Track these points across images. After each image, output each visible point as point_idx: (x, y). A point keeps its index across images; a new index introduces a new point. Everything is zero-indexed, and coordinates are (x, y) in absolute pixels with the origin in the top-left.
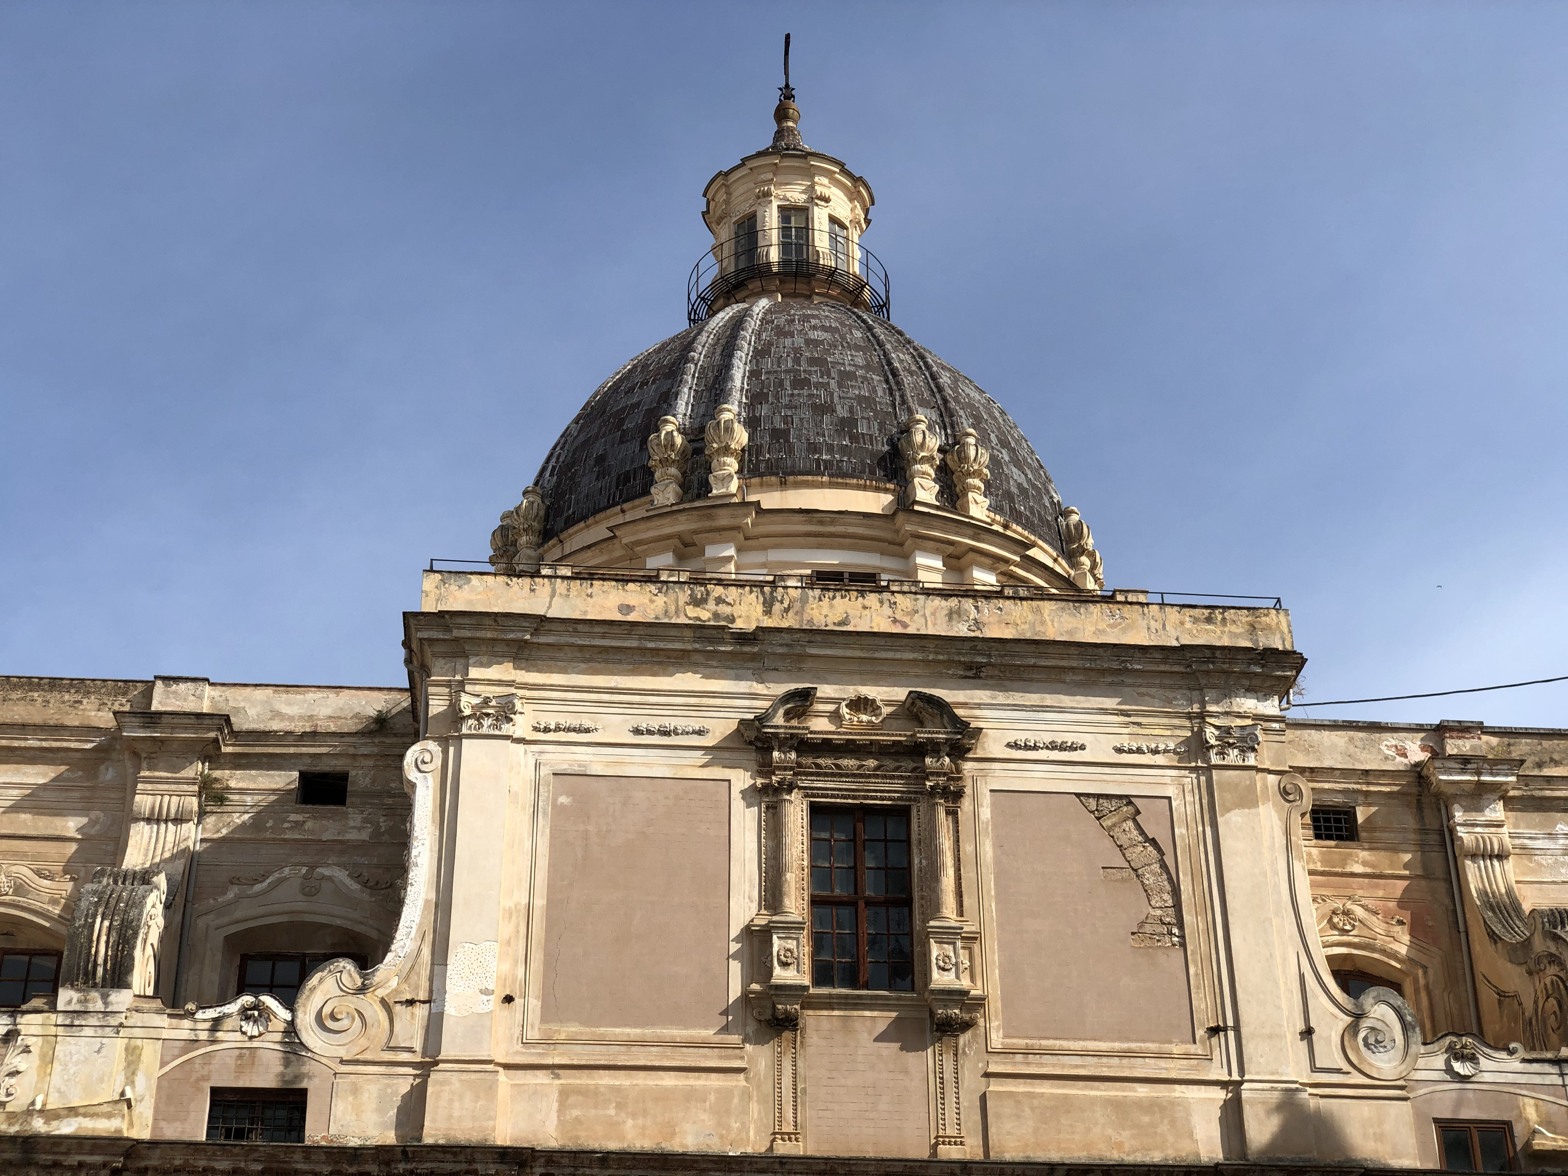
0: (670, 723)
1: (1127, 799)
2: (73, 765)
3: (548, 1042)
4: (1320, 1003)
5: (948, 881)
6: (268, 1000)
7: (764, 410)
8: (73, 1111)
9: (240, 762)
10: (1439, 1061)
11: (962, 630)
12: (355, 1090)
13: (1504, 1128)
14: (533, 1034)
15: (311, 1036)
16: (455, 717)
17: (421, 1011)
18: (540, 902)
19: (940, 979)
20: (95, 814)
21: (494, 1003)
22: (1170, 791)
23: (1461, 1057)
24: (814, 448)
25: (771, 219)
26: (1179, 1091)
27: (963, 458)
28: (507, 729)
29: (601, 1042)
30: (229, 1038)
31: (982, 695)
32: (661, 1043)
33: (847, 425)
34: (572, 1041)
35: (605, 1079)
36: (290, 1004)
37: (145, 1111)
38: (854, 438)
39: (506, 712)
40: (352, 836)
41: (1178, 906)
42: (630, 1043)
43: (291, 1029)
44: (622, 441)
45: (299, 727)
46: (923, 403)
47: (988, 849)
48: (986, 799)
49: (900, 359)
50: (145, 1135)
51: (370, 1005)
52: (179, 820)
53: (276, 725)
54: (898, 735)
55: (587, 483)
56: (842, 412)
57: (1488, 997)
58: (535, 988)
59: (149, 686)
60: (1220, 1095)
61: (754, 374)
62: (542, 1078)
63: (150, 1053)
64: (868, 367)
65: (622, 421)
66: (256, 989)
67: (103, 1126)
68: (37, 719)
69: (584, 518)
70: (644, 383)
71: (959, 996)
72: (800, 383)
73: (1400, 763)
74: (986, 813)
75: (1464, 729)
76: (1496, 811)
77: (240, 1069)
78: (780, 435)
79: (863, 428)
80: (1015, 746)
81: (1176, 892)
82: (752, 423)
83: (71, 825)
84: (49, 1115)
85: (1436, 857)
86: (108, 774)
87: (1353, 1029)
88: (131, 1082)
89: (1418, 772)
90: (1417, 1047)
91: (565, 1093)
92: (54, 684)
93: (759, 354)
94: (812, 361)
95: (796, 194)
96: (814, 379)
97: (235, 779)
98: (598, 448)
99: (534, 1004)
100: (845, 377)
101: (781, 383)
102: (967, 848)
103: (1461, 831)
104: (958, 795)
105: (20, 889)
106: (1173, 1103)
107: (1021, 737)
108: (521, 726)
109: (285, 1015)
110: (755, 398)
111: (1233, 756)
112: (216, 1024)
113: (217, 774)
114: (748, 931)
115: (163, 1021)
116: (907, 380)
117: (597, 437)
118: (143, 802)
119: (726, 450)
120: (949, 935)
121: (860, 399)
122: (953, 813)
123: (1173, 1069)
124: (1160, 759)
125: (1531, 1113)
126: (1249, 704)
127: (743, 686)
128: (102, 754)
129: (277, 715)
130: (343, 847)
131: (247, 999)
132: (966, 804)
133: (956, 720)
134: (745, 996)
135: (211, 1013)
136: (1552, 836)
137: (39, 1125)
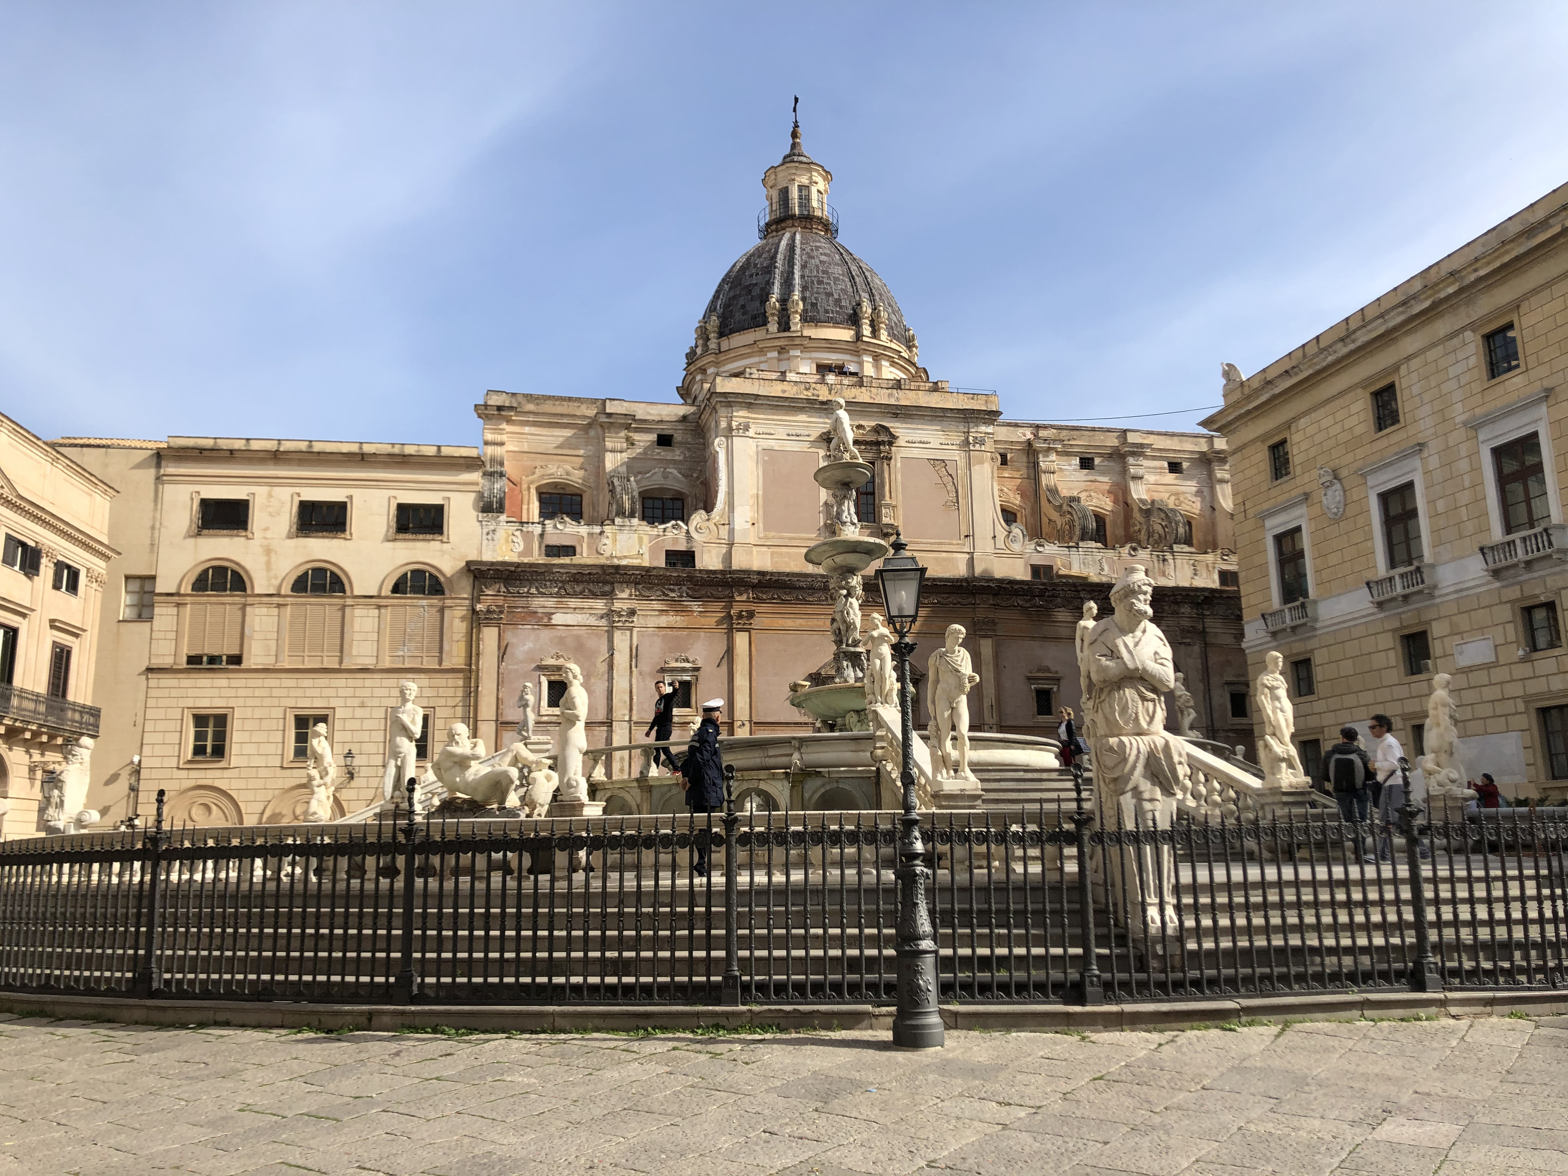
0: (799, 432)
1: (943, 461)
2: (579, 429)
3: (766, 538)
4: (998, 527)
5: (887, 488)
6: (680, 522)
7: (808, 294)
8: (625, 557)
9: (637, 430)
10: (1033, 547)
11: (893, 402)
12: (709, 552)
13: (1051, 567)
14: (762, 535)
15: (694, 534)
16: (730, 429)
17: (727, 527)
18: (761, 493)
19: (885, 520)
20: (590, 447)
21: (749, 525)
22: (957, 458)
23: (1040, 545)
24: (827, 312)
25: (794, 193)
26: (955, 555)
27: (879, 316)
28: (747, 434)
29: (782, 538)
30: (669, 535)
31: (898, 425)
32: (801, 539)
33: (838, 301)
34: (773, 537)
35: (784, 550)
36: (687, 525)
37: (646, 557)
38: (841, 307)
39: (747, 428)
40: (677, 458)
41: (957, 496)
42: (791, 539)
43: (688, 532)
44: (752, 300)
45: (657, 418)
46: (864, 291)
47: (899, 477)
48: (899, 460)
49: (854, 268)
50: (647, 565)
51: (711, 524)
52: (621, 452)
53: (648, 418)
54: (873, 438)
55: (738, 316)
56: (836, 296)
57: (1045, 520)
58: (761, 521)
59: (604, 401)
60: (967, 556)
61: (802, 277)
62: (764, 549)
63: (646, 539)
64: (843, 275)
65: (750, 292)
66: (676, 519)
67: (636, 562)
68: (566, 412)
69: (739, 331)
70: (757, 274)
71: (891, 526)
72: (820, 282)
73: (1024, 439)
74: (899, 465)
75: (1045, 427)
76: (1053, 457)
77: (673, 544)
78: (814, 305)
79: (843, 304)
80: (908, 442)
81: (957, 492)
82: (804, 299)
83: (582, 452)
84: (619, 558)
85: (1032, 471)
86: (592, 433)
87: (1008, 536)
88: (641, 547)
89: (1029, 443)
90: (1027, 542)
91: (772, 554)
92: (570, 399)
93: (804, 267)
94: (824, 272)
95: (805, 180)
96: (825, 280)
97: (636, 436)
98: (741, 301)
99: (761, 525)
100: (836, 279)
101: (813, 282)
102: (893, 477)
103: (1041, 464)
104: (890, 459)
105: (568, 474)
106: (953, 558)
107: (910, 439)
108: (751, 433)
109: (685, 527)
110: (804, 288)
111: (977, 447)
112: (665, 530)
113: (630, 434)
114: (826, 503)
115: (648, 528)
116: (857, 279)
117: (740, 296)
118: (609, 445)
119: (797, 312)
120: (888, 506)
121: (842, 289)
122: (889, 465)
123: (953, 548)
124: (954, 447)
125: (1059, 563)
126: (983, 428)
127: (821, 420)
128: (590, 425)
129: (649, 414)
130: (674, 462)
131: (673, 522)
132: (893, 461)
133: (891, 434)
134: (825, 524)
135: (663, 526)
136: (1070, 465)
137: (616, 562)
